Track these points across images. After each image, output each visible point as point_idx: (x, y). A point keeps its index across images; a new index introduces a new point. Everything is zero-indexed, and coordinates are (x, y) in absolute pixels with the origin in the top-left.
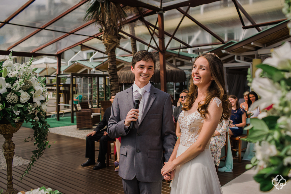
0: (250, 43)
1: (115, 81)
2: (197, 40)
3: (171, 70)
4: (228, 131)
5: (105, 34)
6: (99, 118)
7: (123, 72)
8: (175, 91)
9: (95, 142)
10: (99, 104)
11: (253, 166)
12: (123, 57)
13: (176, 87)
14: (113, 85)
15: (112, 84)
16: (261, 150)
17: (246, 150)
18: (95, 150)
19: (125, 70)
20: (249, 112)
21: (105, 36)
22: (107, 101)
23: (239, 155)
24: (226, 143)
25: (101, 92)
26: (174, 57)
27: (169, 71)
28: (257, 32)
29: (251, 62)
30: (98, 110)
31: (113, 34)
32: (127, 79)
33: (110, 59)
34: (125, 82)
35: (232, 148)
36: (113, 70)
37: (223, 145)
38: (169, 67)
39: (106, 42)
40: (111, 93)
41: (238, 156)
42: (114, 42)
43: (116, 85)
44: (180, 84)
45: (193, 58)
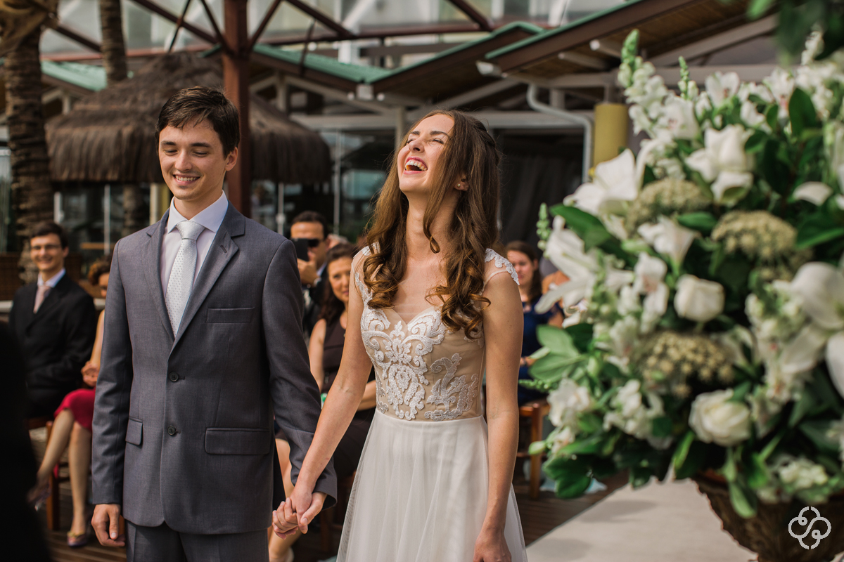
0: (587, 43)
1: (37, 174)
3: (272, 135)
7: (64, 131)
8: (281, 219)
12: (59, 63)
13: (288, 199)
14: (27, 188)
15: (21, 184)
16: (558, 399)
19: (73, 127)
23: (533, 475)
26: (282, 74)
27: (261, 138)
29: (589, 114)
32: (84, 163)
34: (74, 176)
36: (29, 124)
38: (264, 120)
41: (527, 478)
42: (37, 7)
44: (304, 189)
45: (362, 82)
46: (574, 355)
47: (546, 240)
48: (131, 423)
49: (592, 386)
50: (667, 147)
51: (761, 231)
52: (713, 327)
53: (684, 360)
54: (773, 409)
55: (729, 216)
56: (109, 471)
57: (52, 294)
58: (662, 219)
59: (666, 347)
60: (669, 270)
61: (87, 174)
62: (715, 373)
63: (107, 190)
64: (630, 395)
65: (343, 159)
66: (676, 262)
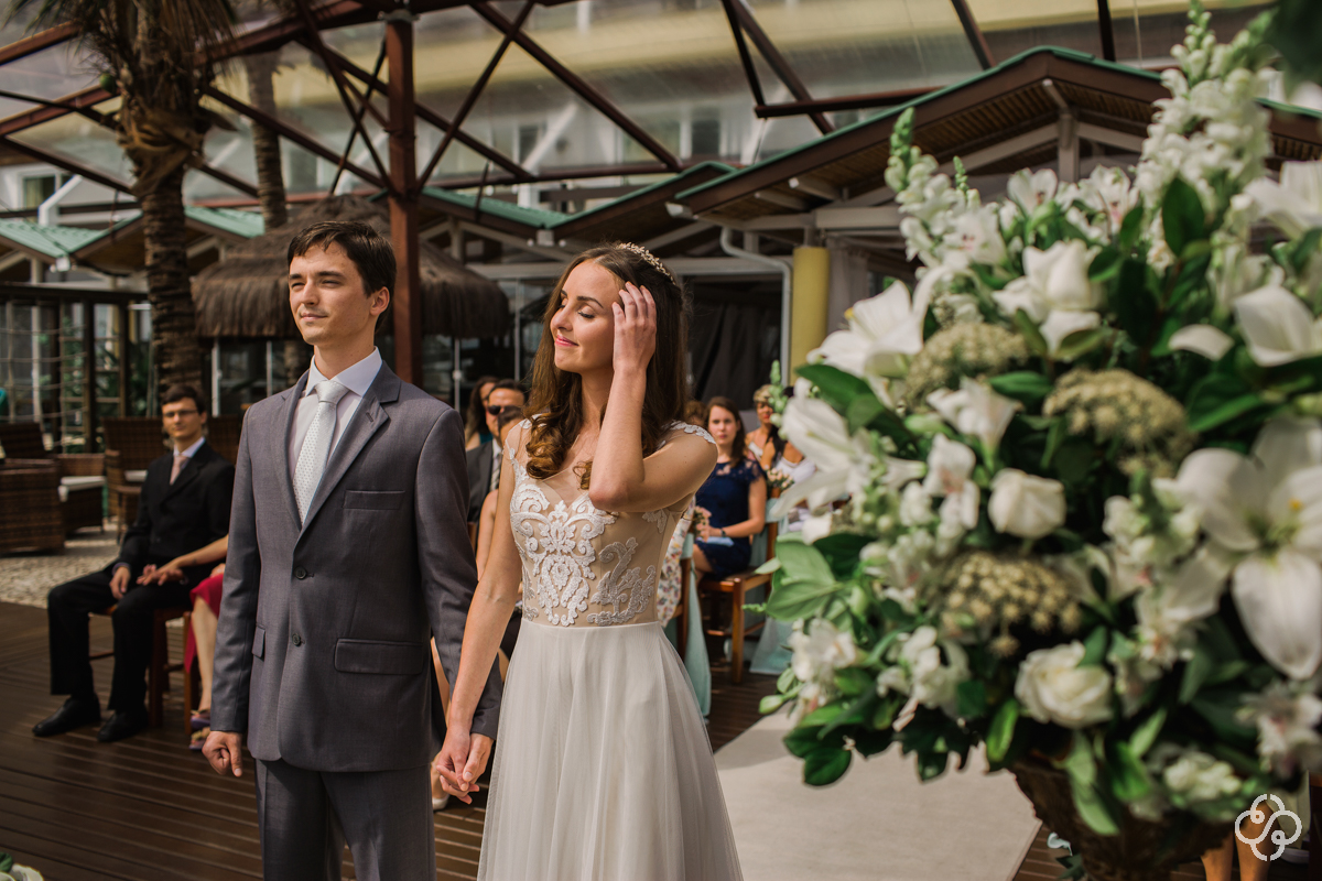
0: (786, 181)
1: (181, 330)
2: (561, 145)
3: (444, 284)
4: (689, 554)
5: (133, 101)
6: (100, 498)
7: (215, 282)
8: (458, 375)
9: (91, 615)
10: (94, 434)
11: (785, 702)
12: (214, 209)
13: (465, 354)
14: (171, 345)
15: (165, 341)
16: (807, 649)
17: (761, 631)
18: (92, 654)
19: (227, 277)
20: (776, 474)
21: (133, 113)
22: (136, 418)
23: (735, 655)
24: (680, 607)
25: (106, 373)
26: (457, 220)
27: (432, 287)
28: (816, 136)
29: (787, 259)
30: (90, 461)
31: (173, 106)
32: (237, 317)
33: (156, 224)
34: (226, 332)
35: (706, 626)
36: (171, 274)
37: (670, 615)
38: (435, 269)
39: (138, 142)
40: (163, 381)
41: (729, 659)
42: (179, 145)
43: (185, 349)
44: (482, 343)
45: (543, 227)
46: (828, 582)
47: (781, 413)
48: (257, 629)
49: (857, 629)
50: (957, 277)
51: (1125, 400)
52: (1048, 547)
53: (1007, 598)
54: (1150, 674)
55: (1067, 378)
56: (232, 691)
57: (190, 464)
58: (966, 382)
59: (977, 577)
60: (979, 460)
61: (241, 329)
62: (1055, 618)
63: (269, 346)
64: (921, 650)
65: (522, 311)
66: (989, 448)
